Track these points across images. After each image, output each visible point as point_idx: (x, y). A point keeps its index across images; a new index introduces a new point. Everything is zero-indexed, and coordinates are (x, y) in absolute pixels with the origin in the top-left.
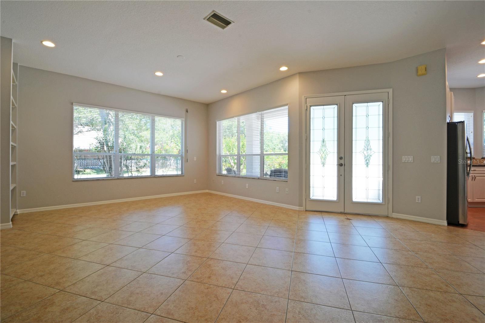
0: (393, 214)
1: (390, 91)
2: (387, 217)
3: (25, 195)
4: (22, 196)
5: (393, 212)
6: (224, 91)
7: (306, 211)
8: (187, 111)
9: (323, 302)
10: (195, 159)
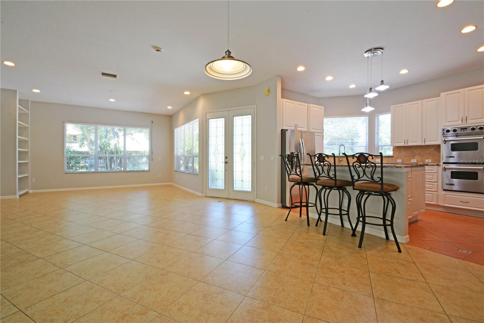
0: (257, 199)
1: (255, 106)
2: (253, 202)
3: (34, 181)
4: (33, 182)
5: (257, 198)
6: (170, 107)
7: (206, 197)
8: (152, 123)
10: (160, 158)
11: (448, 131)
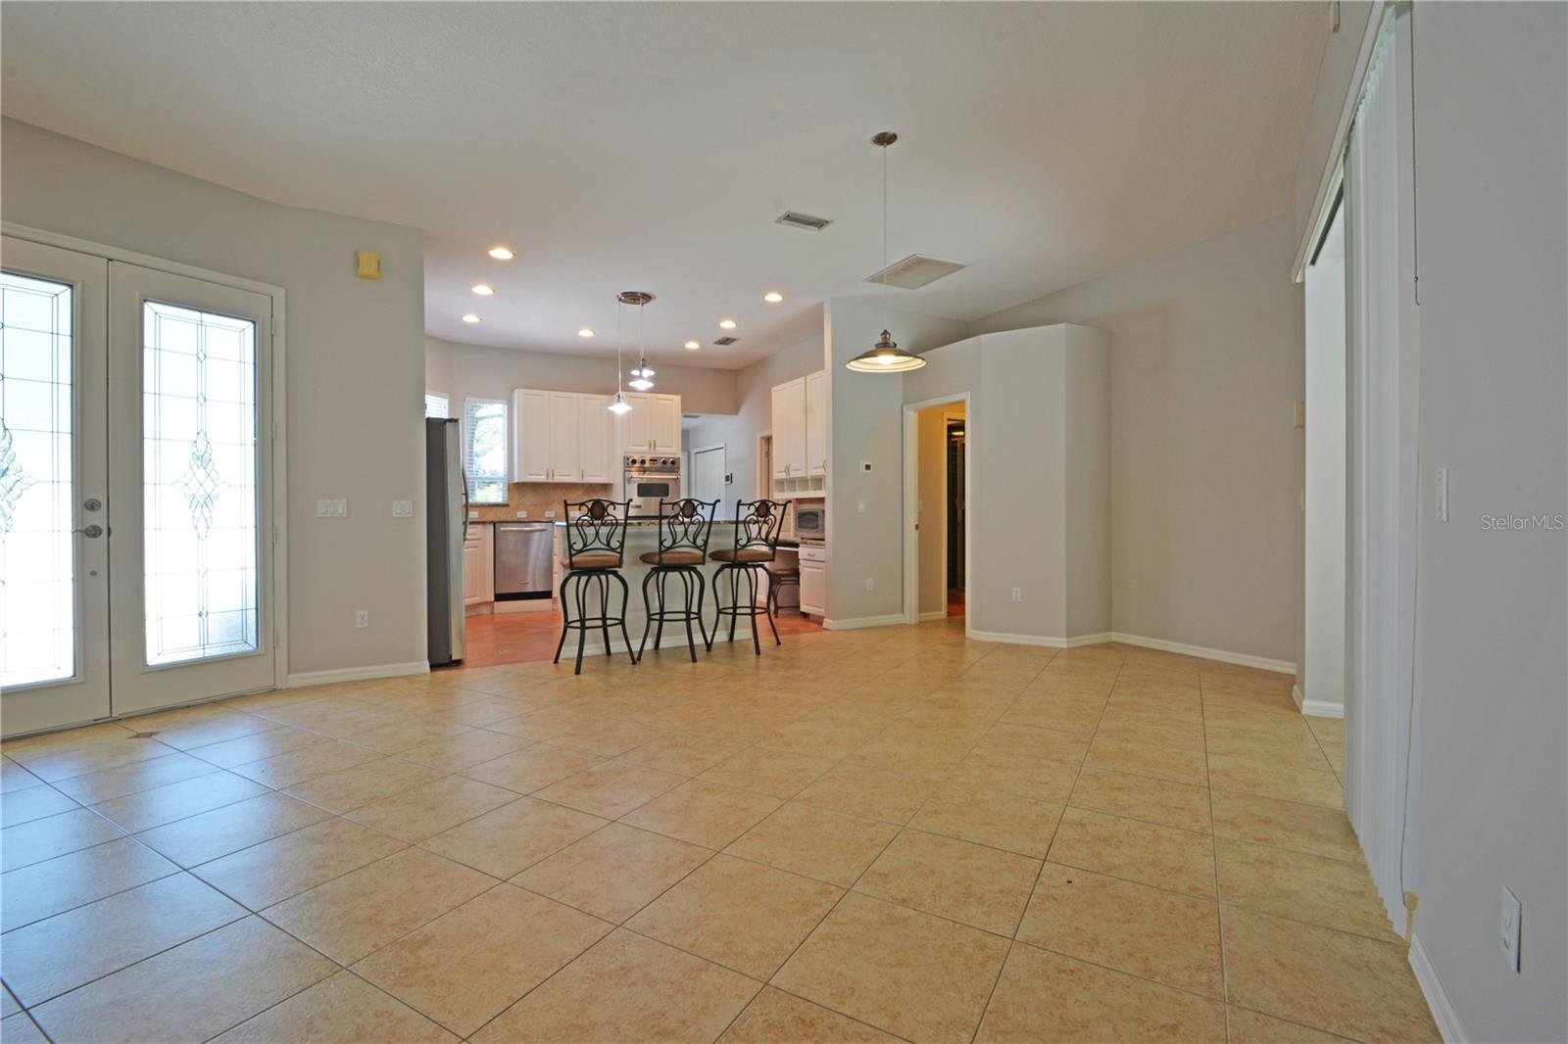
0: (291, 676)
1: (279, 294)
2: (273, 691)
5: (289, 672)
9: (246, 1010)
11: (634, 462)
